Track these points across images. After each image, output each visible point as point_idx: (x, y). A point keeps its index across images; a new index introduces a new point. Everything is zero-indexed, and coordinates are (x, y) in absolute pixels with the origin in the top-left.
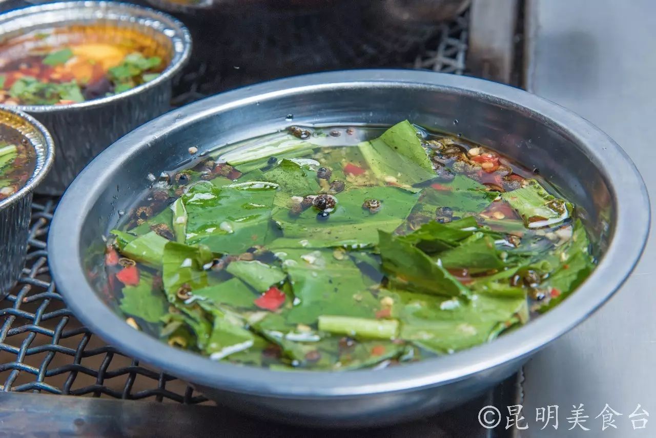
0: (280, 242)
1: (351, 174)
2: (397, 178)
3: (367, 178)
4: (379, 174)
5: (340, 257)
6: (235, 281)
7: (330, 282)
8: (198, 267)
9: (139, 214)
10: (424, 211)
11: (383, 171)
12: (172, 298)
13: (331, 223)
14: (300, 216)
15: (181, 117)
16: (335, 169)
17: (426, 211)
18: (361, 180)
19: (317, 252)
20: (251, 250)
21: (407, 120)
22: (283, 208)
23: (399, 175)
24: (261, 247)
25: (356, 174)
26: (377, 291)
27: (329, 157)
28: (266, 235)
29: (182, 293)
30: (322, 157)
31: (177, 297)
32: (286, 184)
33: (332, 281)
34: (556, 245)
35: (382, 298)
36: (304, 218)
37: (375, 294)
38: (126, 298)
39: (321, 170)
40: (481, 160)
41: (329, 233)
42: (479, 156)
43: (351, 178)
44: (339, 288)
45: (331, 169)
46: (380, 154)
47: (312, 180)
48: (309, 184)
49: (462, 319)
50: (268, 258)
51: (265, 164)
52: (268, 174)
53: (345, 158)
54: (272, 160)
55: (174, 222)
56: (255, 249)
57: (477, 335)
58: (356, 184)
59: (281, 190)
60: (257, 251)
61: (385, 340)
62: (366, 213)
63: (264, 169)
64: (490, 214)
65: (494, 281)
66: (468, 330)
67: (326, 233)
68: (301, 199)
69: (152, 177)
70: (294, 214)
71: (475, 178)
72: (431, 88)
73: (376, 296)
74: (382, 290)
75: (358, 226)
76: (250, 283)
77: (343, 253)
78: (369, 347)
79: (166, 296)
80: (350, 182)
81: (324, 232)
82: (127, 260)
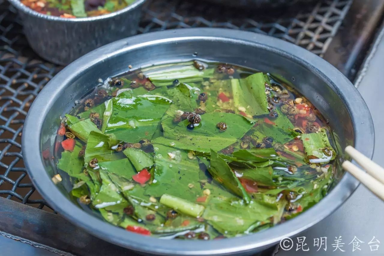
0: (160, 140)
1: (221, 101)
2: (246, 109)
3: (229, 105)
4: (237, 104)
5: (191, 157)
6: (126, 160)
7: (179, 172)
8: (107, 147)
9: (86, 104)
10: (254, 135)
11: (240, 102)
12: (86, 165)
13: (194, 133)
14: (178, 124)
15: (128, 45)
16: (213, 95)
17: (255, 136)
18: (225, 106)
19: (178, 151)
20: (142, 142)
21: (262, 73)
22: (171, 117)
23: (248, 107)
24: (148, 141)
25: (223, 101)
26: (204, 184)
27: (212, 85)
28: (155, 133)
29: (92, 163)
30: (208, 84)
31: (89, 165)
32: (178, 100)
33: (180, 172)
34: (318, 176)
35: (205, 189)
36: (180, 126)
37: (202, 185)
38: (62, 159)
39: (202, 95)
40: (300, 108)
41: (191, 140)
42: (301, 104)
43: (220, 103)
44: (183, 177)
45: (210, 94)
46: (242, 89)
47: (194, 101)
48: (191, 103)
49: (240, 213)
50: (149, 150)
51: (171, 83)
52: (170, 91)
53: (222, 88)
54: (175, 81)
55: (104, 114)
56: (144, 142)
57: (243, 226)
58: (221, 107)
59: (174, 104)
60: (144, 143)
61: (193, 217)
62: (218, 130)
63: (169, 87)
64: (290, 146)
65: (267, 195)
66: (240, 221)
67: (189, 139)
68: (182, 113)
69: (101, 80)
70: (175, 122)
71: (292, 119)
72: (283, 54)
73: (202, 187)
74: (207, 184)
75: (209, 138)
76: (133, 163)
77: (193, 155)
78: (183, 219)
79: (84, 163)
80: (219, 106)
81: (188, 138)
82: (70, 134)
